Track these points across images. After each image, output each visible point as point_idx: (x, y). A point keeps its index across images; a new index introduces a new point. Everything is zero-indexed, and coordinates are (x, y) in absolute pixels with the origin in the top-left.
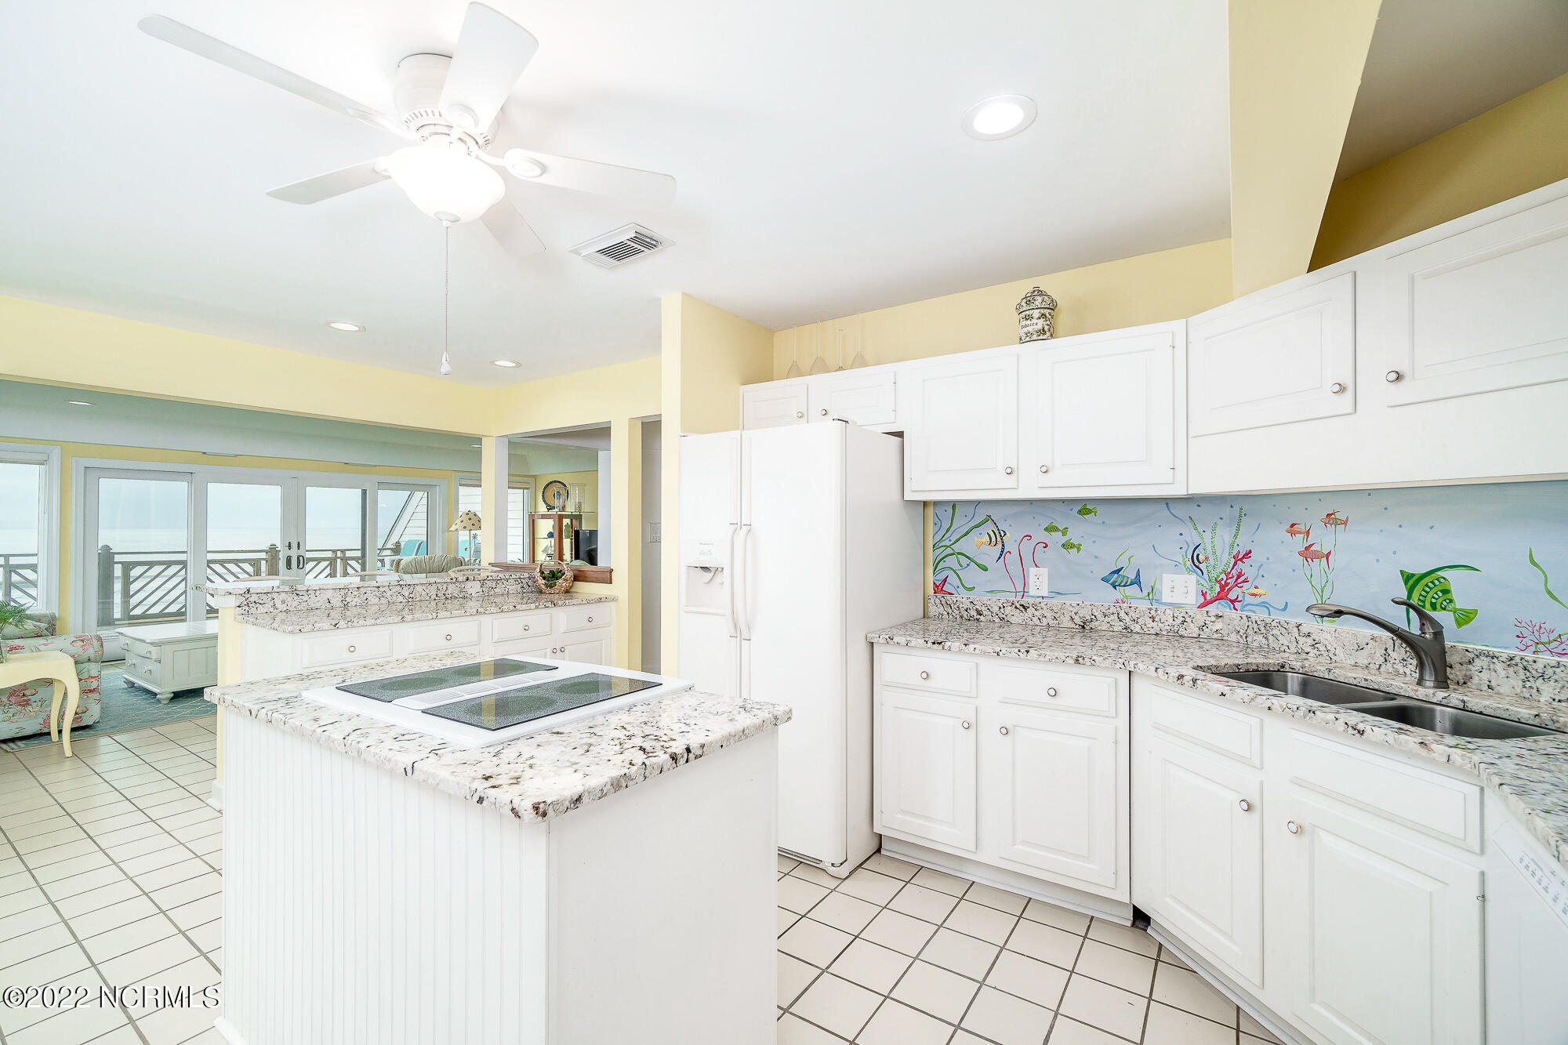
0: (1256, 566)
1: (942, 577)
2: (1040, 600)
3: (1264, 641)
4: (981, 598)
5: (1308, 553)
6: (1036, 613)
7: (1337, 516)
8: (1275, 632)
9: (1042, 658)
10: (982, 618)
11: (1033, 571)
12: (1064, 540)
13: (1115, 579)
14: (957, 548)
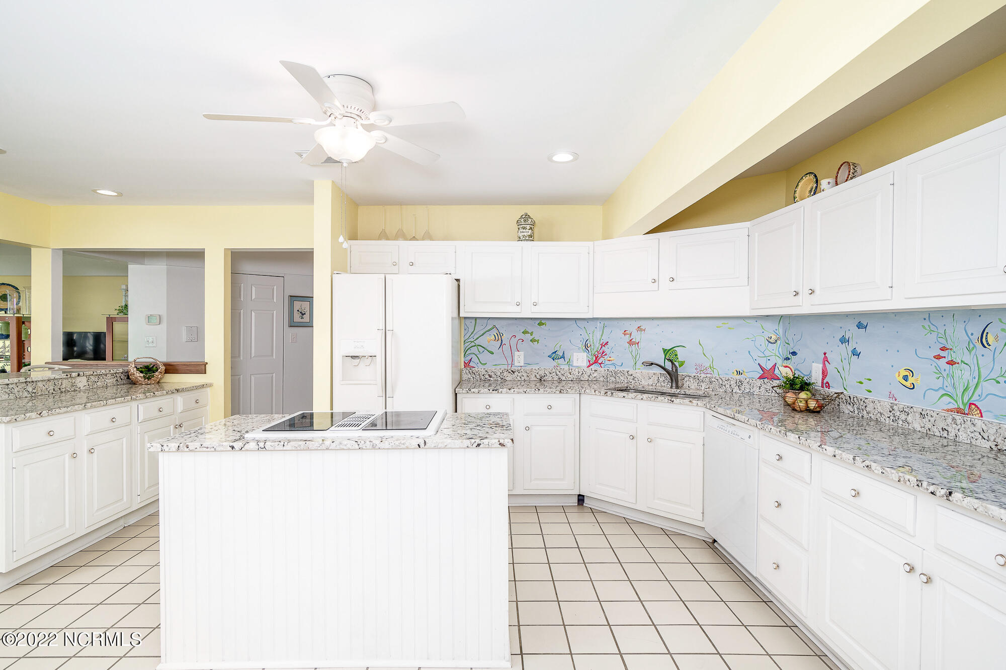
0: (610, 348)
1: (469, 358)
2: (520, 368)
3: (614, 379)
4: (490, 368)
5: (631, 343)
6: (519, 374)
7: (642, 327)
8: (619, 375)
9: (545, 392)
10: (492, 379)
11: (517, 353)
12: (531, 338)
13: (554, 356)
14: (477, 342)
